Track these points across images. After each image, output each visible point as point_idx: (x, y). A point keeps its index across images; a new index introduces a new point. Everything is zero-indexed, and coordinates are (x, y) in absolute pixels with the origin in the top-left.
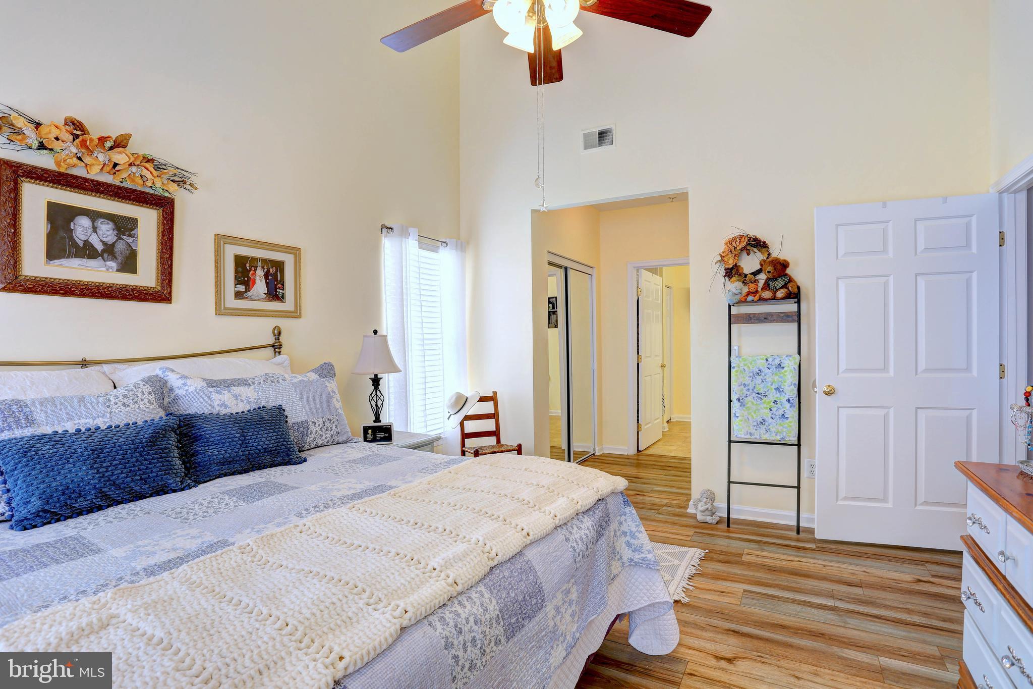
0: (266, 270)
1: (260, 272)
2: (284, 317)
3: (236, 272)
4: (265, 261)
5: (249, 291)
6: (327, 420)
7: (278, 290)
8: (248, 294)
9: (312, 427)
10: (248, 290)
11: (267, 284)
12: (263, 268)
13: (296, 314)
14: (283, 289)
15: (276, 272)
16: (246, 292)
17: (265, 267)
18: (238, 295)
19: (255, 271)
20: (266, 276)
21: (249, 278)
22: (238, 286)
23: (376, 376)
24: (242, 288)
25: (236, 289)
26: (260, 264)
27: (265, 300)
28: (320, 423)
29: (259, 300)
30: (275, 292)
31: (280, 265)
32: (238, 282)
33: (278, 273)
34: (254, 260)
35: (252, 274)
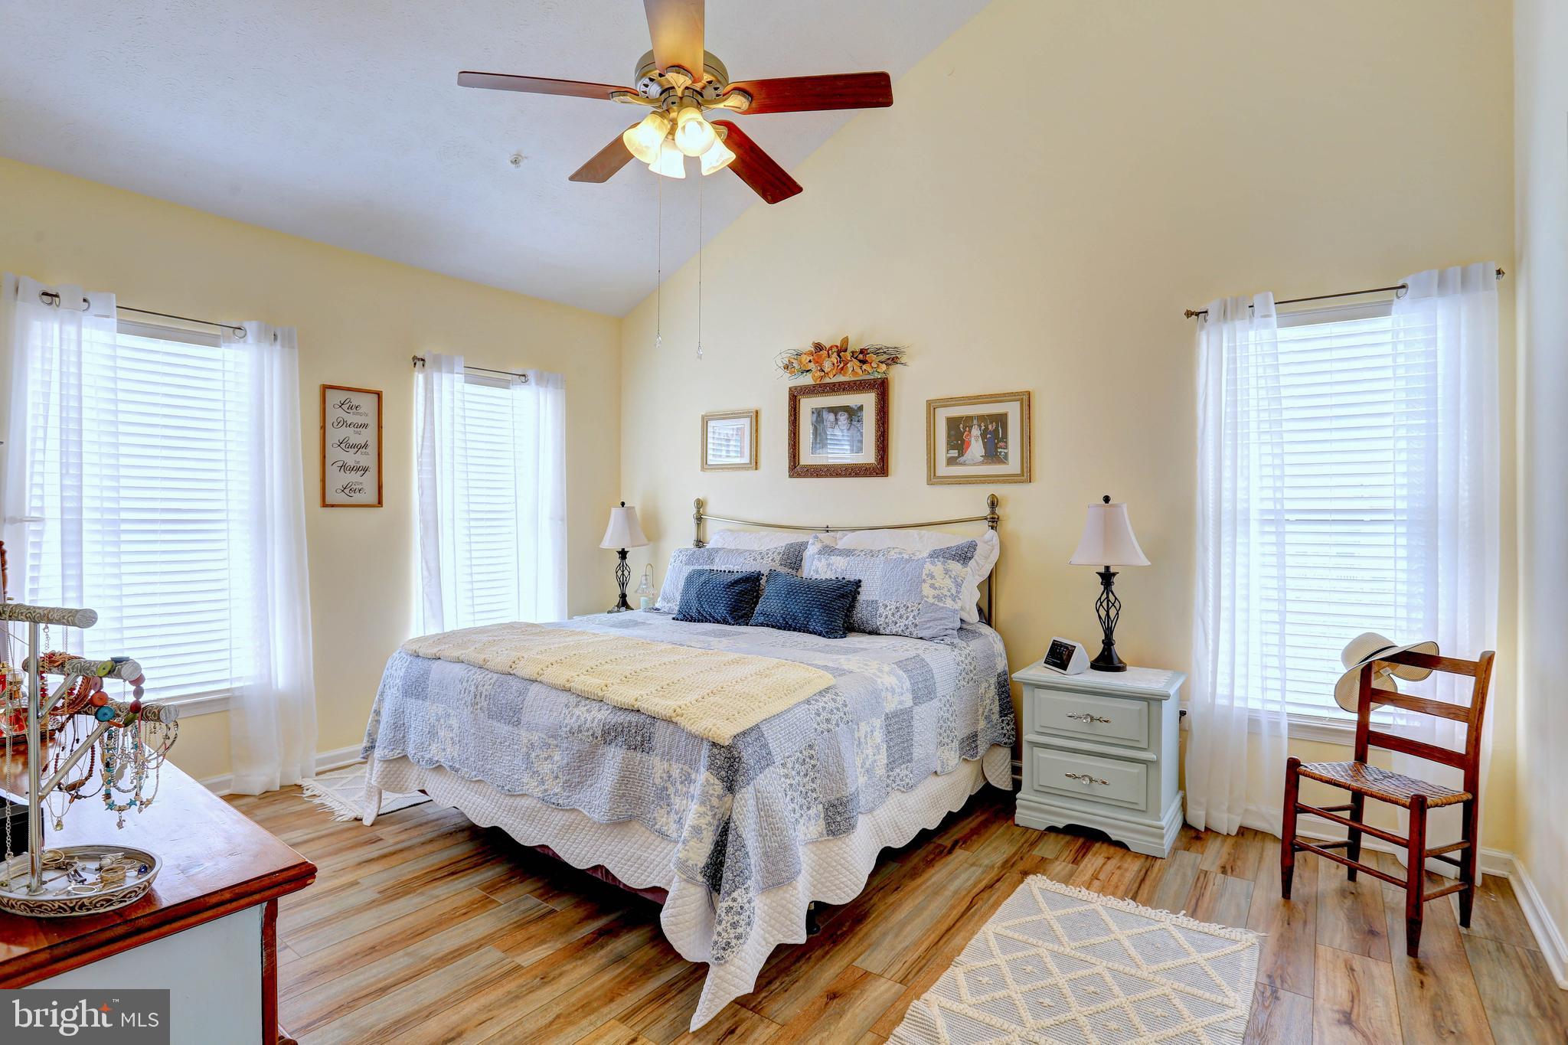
0: (983, 428)
1: (976, 432)
2: (1010, 483)
3: (949, 436)
4: (982, 418)
5: (963, 456)
6: (902, 605)
7: (999, 450)
8: (961, 459)
9: (881, 610)
10: (961, 454)
11: (984, 444)
12: (980, 426)
13: (1026, 475)
14: (1006, 447)
15: (997, 428)
16: (959, 456)
17: (983, 424)
18: (951, 461)
19: (970, 431)
20: (983, 436)
21: (963, 441)
22: (951, 451)
23: (1107, 568)
24: (954, 453)
25: (949, 455)
26: (975, 422)
27: (982, 463)
28: (893, 607)
29: (974, 464)
30: (994, 450)
31: (1001, 420)
32: (951, 446)
33: (1000, 428)
34: (969, 418)
35: (968, 435)
